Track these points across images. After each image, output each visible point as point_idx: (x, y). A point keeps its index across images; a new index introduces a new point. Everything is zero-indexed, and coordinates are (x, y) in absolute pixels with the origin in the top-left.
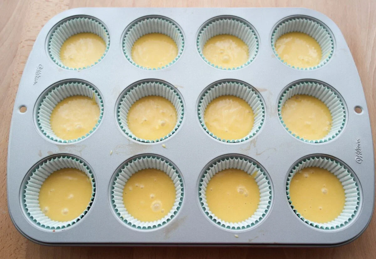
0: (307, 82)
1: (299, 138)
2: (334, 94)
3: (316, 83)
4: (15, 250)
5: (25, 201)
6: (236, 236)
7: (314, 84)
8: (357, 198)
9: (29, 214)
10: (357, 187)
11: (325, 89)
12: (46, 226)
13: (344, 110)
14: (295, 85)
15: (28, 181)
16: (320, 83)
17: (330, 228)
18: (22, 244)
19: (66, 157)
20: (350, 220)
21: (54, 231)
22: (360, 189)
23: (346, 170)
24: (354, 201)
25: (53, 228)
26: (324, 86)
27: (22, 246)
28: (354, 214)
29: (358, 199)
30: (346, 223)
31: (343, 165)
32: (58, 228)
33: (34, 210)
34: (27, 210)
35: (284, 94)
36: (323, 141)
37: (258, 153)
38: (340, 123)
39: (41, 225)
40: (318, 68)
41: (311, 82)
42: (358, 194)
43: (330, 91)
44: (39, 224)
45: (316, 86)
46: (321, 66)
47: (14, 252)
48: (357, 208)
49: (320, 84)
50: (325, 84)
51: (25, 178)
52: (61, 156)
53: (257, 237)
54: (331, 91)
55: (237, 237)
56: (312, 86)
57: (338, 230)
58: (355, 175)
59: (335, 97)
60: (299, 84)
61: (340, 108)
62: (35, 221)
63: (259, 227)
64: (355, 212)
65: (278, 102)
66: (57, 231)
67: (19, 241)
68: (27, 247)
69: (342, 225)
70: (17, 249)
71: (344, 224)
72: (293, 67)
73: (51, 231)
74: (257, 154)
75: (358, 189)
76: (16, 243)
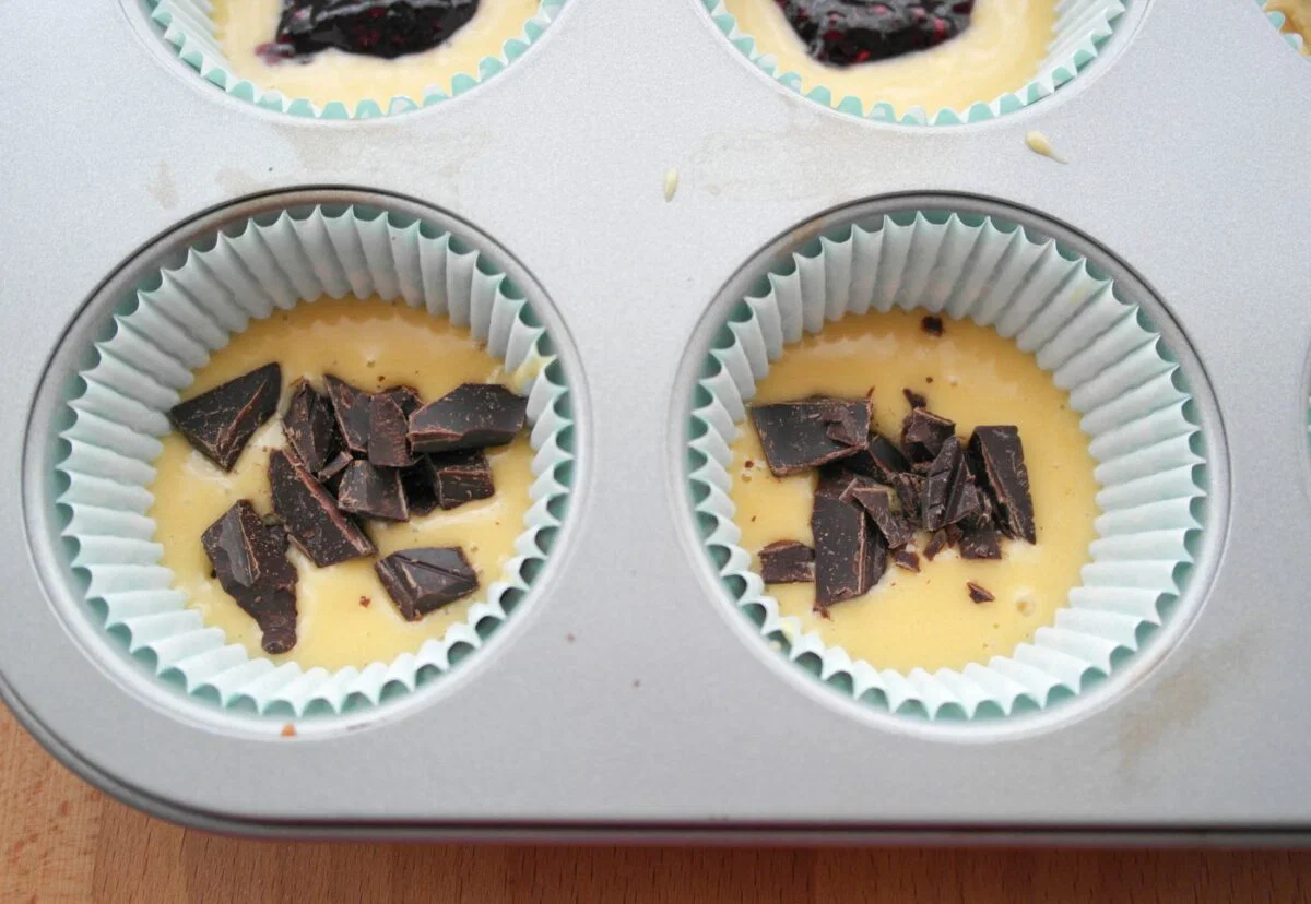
4: (20, 845)
5: (66, 513)
9: (100, 606)
12: (225, 698)
15: (85, 375)
18: (64, 809)
19: (350, 211)
21: (289, 732)
25: (281, 708)
27: (62, 822)
32: (319, 706)
33: (135, 584)
34: (84, 575)
39: (192, 685)
44: (175, 677)
47: (15, 861)
51: (62, 353)
52: (312, 203)
62: (148, 656)
66: (312, 729)
67: (39, 785)
68: (96, 829)
70: (34, 838)
73: (273, 728)
76: (22, 798)
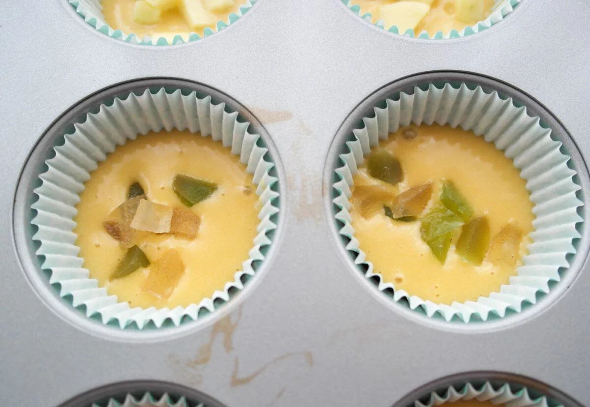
0: (440, 84)
2: (538, 124)
3: (472, 85)
7: (466, 89)
11: (506, 106)
13: (578, 187)
14: (396, 97)
16: (488, 83)
26: (503, 95)
35: (357, 132)
37: (242, 375)
38: (563, 234)
40: (481, 33)
41: (456, 83)
43: (525, 114)
45: (475, 98)
46: (493, 24)
49: (487, 89)
50: (504, 89)
54: (529, 114)
56: (460, 95)
59: (542, 136)
60: (411, 91)
61: (559, 177)
65: (331, 160)
72: (394, 30)
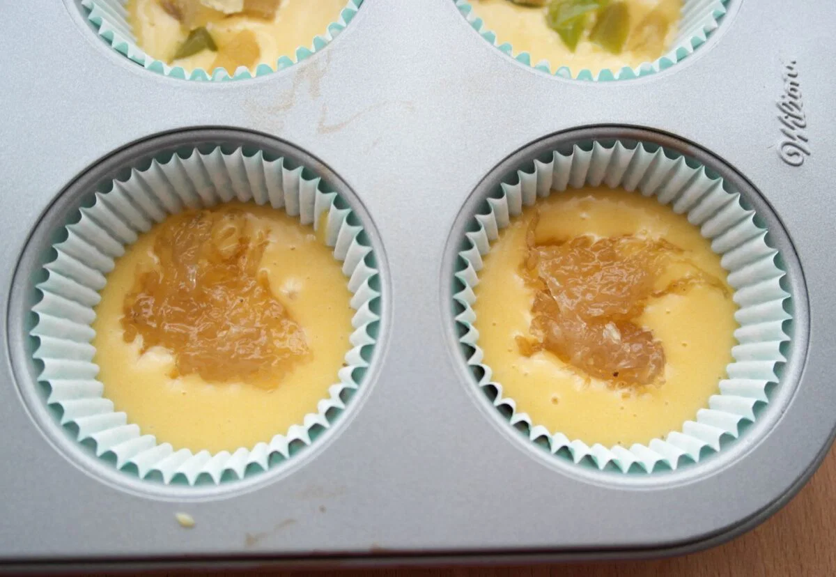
1: (528, 62)
6: (184, 517)
8: (779, 323)
10: (783, 273)
17: (649, 467)
20: (744, 424)
22: (795, 282)
23: (733, 199)
24: (766, 337)
28: (764, 398)
29: (787, 326)
30: (726, 439)
31: (722, 174)
36: (638, 74)
42: (787, 304)
48: (779, 368)
53: (290, 521)
55: (187, 527)
57: (689, 474)
58: (774, 220)
63: (300, 474)
64: (770, 387)
69: (706, 451)
71: (716, 446)
74: (323, 130)
75: (784, 283)
